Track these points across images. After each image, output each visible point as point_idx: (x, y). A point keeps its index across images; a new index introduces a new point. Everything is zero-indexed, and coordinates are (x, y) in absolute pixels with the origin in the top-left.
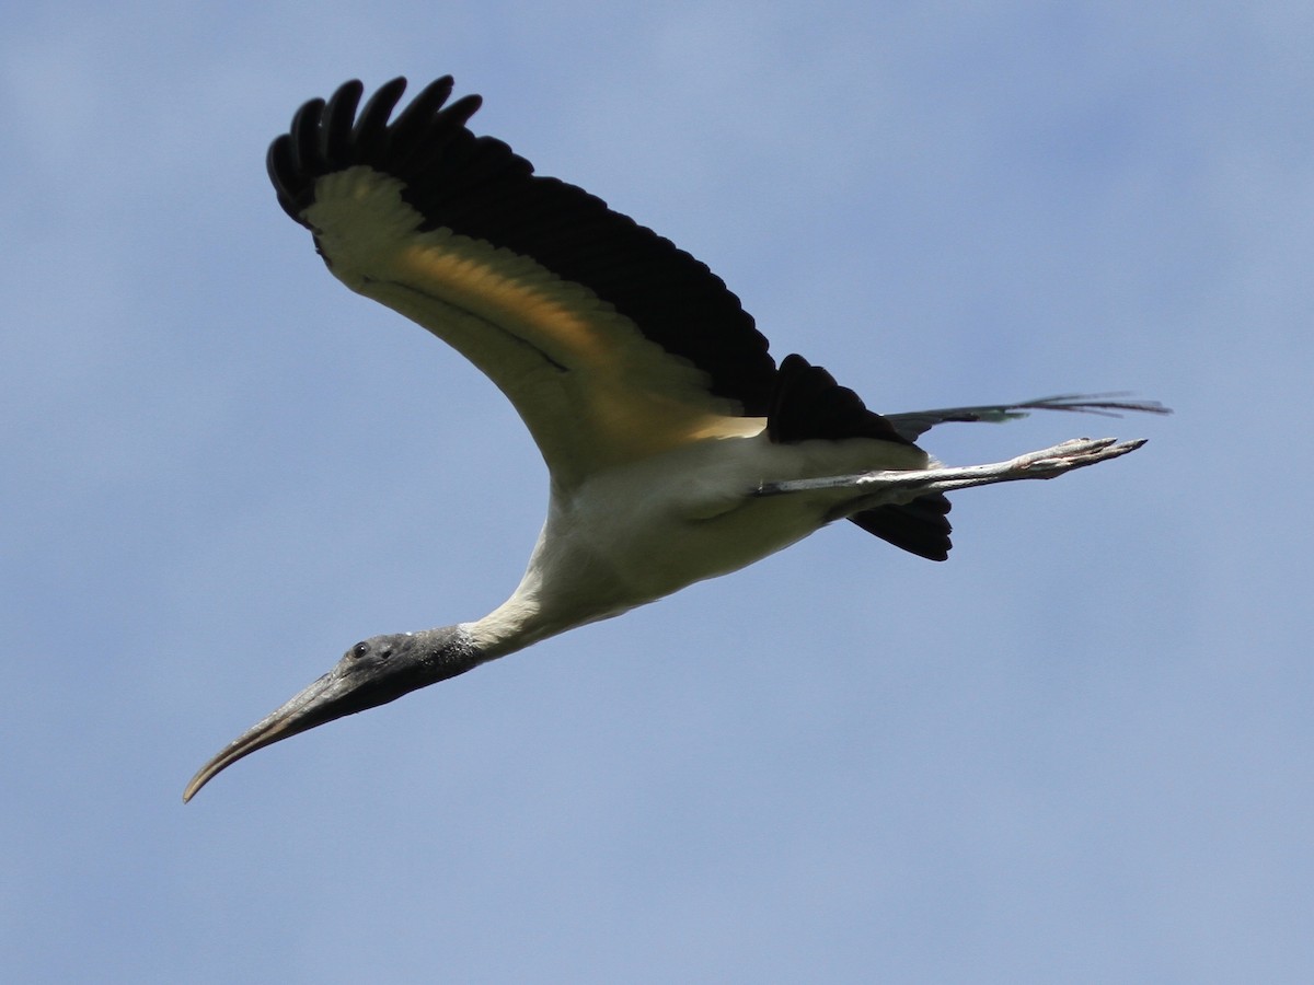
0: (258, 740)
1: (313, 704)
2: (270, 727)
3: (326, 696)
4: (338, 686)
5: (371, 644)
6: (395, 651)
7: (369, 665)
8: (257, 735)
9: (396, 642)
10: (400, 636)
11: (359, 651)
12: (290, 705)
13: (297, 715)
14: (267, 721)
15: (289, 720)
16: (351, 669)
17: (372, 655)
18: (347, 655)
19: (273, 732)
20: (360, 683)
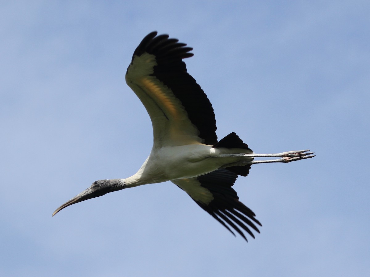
0: (71, 203)
1: (84, 195)
2: (74, 200)
3: (88, 193)
4: (90, 191)
5: (98, 181)
6: (104, 183)
7: (98, 186)
8: (70, 202)
9: (105, 181)
10: (106, 180)
11: (96, 183)
12: (79, 195)
13: (80, 197)
14: (73, 199)
15: (78, 198)
16: (93, 187)
17: (99, 184)
18: (93, 184)
19: (74, 201)
20: (96, 190)
